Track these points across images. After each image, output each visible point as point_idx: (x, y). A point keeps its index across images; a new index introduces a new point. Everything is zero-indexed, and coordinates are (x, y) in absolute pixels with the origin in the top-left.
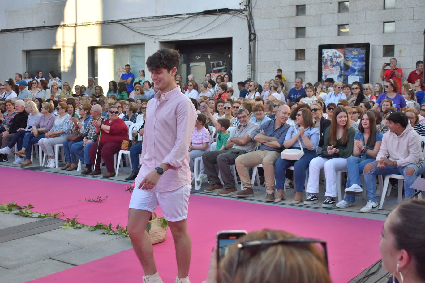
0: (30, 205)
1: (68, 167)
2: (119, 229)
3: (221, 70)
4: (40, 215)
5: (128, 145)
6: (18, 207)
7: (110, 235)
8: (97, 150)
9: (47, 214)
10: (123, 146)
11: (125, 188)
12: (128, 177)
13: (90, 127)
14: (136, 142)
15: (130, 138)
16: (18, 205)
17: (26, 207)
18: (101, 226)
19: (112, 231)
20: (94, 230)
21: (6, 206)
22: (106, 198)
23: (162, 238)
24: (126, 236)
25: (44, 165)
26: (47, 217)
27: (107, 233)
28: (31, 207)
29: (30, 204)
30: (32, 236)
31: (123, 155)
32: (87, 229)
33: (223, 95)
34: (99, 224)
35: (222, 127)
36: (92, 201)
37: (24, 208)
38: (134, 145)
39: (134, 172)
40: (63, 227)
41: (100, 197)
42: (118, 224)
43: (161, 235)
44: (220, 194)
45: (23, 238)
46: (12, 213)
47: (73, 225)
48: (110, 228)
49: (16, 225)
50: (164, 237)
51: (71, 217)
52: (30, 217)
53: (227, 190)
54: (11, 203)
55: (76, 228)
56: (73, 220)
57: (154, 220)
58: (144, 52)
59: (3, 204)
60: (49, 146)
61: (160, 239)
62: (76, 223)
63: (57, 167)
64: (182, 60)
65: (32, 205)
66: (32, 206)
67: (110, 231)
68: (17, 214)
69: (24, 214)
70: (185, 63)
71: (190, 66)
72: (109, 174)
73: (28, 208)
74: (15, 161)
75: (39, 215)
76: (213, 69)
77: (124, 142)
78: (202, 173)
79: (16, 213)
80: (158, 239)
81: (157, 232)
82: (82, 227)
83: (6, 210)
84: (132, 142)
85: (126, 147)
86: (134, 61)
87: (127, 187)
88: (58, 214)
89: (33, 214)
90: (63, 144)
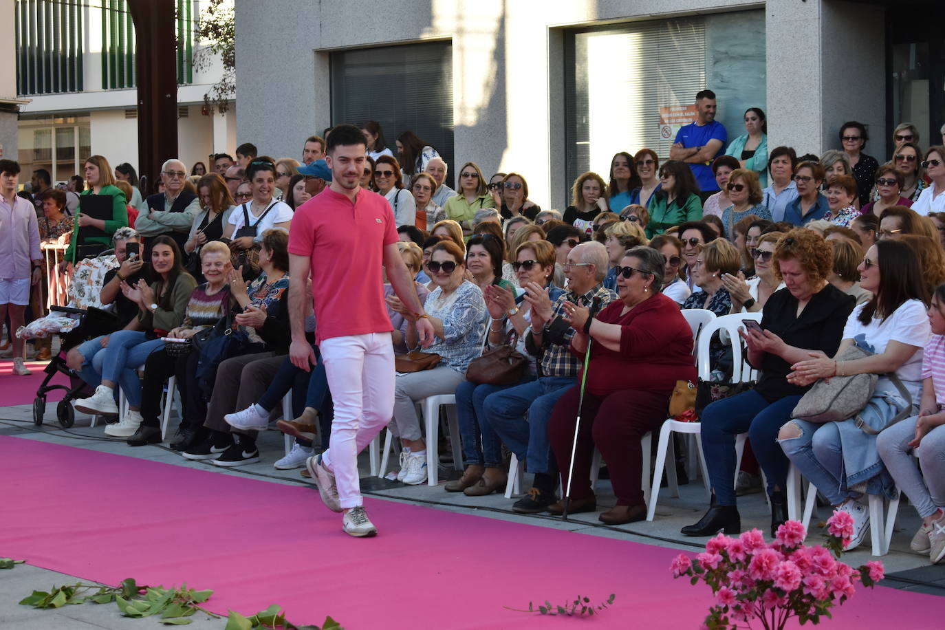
0: (329, 621)
1: (470, 483)
5: (693, 399)
6: (289, 626)
8: (579, 418)
10: (676, 404)
11: (675, 566)
12: (692, 521)
14: (722, 389)
15: (705, 372)
16: (288, 619)
17: (316, 629)
21: (244, 623)
22: (609, 602)
25: (386, 474)
29: (329, 618)
31: (676, 437)
36: (557, 611)
38: (716, 399)
39: (718, 503)
41: (586, 600)
54: (264, 612)
58: (764, 42)
59: (236, 615)
60: (405, 403)
63: (431, 482)
64: (912, 66)
66: (338, 624)
70: (922, 77)
72: (624, 509)
74: (285, 456)
77: (680, 390)
84: (712, 387)
85: (686, 409)
86: (725, 74)
87: (682, 563)
90: (454, 395)
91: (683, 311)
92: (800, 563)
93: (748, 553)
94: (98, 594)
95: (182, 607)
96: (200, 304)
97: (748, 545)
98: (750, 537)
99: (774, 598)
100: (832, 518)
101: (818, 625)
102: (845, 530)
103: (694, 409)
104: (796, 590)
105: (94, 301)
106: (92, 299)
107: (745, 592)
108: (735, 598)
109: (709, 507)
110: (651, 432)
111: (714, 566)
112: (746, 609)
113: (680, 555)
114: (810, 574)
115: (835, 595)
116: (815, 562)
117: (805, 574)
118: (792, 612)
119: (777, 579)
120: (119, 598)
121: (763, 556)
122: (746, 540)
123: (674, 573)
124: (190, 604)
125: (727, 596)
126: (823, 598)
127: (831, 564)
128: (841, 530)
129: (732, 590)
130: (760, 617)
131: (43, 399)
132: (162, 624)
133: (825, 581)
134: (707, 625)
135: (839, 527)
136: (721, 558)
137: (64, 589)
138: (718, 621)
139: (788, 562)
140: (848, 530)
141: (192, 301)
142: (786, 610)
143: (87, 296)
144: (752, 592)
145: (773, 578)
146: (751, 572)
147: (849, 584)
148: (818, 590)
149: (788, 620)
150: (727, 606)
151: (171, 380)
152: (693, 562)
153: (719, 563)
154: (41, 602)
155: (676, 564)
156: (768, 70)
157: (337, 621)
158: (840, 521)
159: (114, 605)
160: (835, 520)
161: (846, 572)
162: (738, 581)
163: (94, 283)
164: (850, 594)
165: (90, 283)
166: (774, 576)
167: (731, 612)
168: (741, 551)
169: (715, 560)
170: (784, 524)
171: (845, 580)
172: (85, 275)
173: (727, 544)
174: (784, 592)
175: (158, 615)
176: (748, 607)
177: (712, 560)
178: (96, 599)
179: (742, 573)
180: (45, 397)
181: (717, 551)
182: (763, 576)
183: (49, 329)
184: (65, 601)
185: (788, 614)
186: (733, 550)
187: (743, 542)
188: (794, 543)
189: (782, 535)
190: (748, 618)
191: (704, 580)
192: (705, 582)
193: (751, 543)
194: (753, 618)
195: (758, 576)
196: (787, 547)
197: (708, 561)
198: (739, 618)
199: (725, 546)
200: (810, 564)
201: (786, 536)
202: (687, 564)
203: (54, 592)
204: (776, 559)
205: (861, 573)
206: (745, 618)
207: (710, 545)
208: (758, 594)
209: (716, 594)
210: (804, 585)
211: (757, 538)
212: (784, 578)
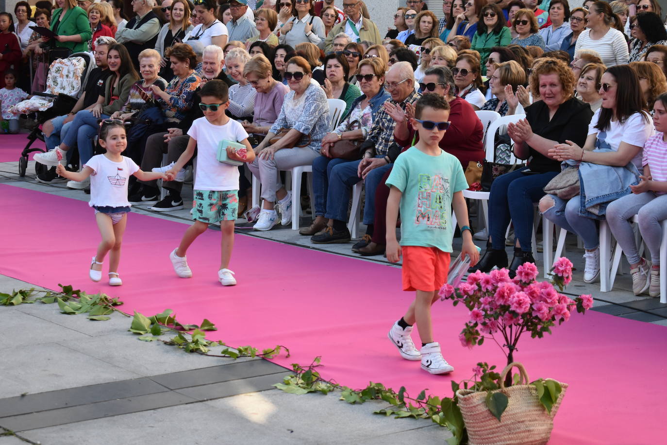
0: (206, 322)
2: (424, 405)
4: (227, 349)
5: (480, 175)
6: (177, 324)
7: (398, 418)
9: (246, 349)
13: (383, 124)
16: (178, 320)
17: (197, 327)
18: (379, 391)
19: (405, 409)
20: (358, 400)
21: (146, 322)
23: (537, 438)
24: (441, 425)
26: (244, 356)
27: (393, 413)
28: (209, 328)
29: (205, 320)
30: (201, 403)
31: (470, 202)
32: (342, 398)
34: (373, 385)
37: (190, 330)
38: (496, 175)
40: (279, 385)
42: (422, 390)
43: (533, 430)
45: (176, 407)
46: (158, 340)
47: (308, 384)
48: (401, 398)
49: (163, 372)
50: (543, 435)
51: (305, 363)
52: (203, 354)
54: (161, 314)
55: (315, 392)
56: (307, 369)
57: (519, 386)
59: (140, 315)
61: (531, 439)
62: (314, 379)
63: (295, 226)
66: (213, 325)
67: (400, 407)
68: (171, 344)
69: (188, 344)
73: (197, 330)
75: (224, 348)
77: (471, 168)
79: (168, 340)
80: (526, 440)
81: (523, 422)
82: (330, 391)
83: (147, 333)
84: (493, 166)
85: (475, 182)
87: (447, 290)
88: (274, 351)
89: (210, 346)
90: (311, 166)
92: (532, 294)
93: (495, 285)
94: (45, 297)
95: (104, 308)
97: (496, 279)
98: (497, 274)
99: (511, 318)
101: (542, 338)
102: (566, 271)
103: (480, 182)
104: (526, 313)
105: (64, 90)
106: (64, 88)
107: (492, 313)
108: (483, 317)
111: (471, 293)
112: (491, 325)
114: (538, 302)
115: (556, 317)
116: (542, 293)
117: (534, 302)
118: (525, 328)
119: (513, 304)
120: (60, 300)
121: (505, 288)
122: (494, 276)
124: (110, 306)
125: (477, 315)
126: (547, 319)
127: (554, 295)
128: (563, 271)
129: (481, 311)
130: (502, 331)
131: (26, 158)
132: (88, 320)
133: (549, 308)
134: (465, 335)
135: (561, 269)
136: (476, 288)
137: (22, 292)
138: (470, 332)
139: (521, 293)
140: (567, 271)
141: (132, 91)
142: (521, 328)
143: (59, 85)
144: (496, 313)
145: (510, 304)
146: (496, 298)
147: (566, 310)
148: (543, 313)
149: (522, 334)
150: (476, 322)
152: (455, 289)
153: (475, 291)
154: (5, 300)
155: (443, 291)
157: (212, 322)
158: (562, 265)
159: (56, 304)
160: (559, 264)
161: (565, 301)
162: (486, 304)
163: (65, 77)
164: (567, 318)
165: (62, 76)
166: (511, 302)
167: (479, 327)
168: (490, 284)
169: (472, 289)
170: (522, 265)
171: (564, 307)
172: (59, 70)
173: (481, 278)
174: (517, 314)
175: (86, 314)
177: (470, 289)
178: (43, 300)
179: (490, 299)
180: (27, 156)
181: (475, 283)
182: (505, 302)
183: (31, 108)
184: (21, 301)
185: (522, 329)
186: (484, 282)
187: (492, 277)
188: (528, 279)
189: (521, 273)
190: (492, 332)
191: (465, 303)
192: (464, 305)
193: (498, 277)
194: (496, 332)
195: (501, 302)
196: (524, 281)
197: (466, 289)
198: (485, 332)
199: (479, 280)
200: (539, 295)
201: (523, 274)
202: (451, 291)
203: (14, 294)
204: (515, 290)
205: (577, 303)
206: (491, 331)
207: (470, 278)
208: (500, 314)
209: (470, 313)
210: (533, 310)
211: (502, 275)
212: (517, 304)
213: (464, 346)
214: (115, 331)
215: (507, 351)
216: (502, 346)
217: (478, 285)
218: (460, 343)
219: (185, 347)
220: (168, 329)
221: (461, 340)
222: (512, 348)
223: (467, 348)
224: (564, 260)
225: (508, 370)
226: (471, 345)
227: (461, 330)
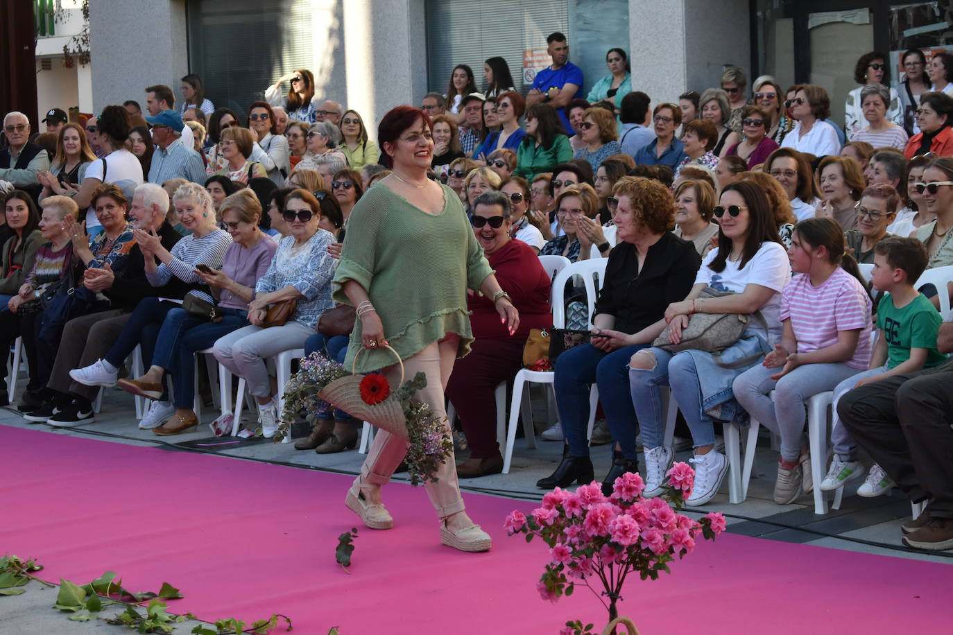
0: (166, 587)
1: (321, 440)
3: (933, 36)
4: (200, 626)
5: (546, 347)
6: (125, 593)
9: (228, 623)
10: (529, 353)
11: (509, 524)
12: (548, 473)
14: (578, 336)
16: (125, 586)
17: (153, 595)
21: (77, 592)
25: (239, 431)
28: (171, 595)
29: (165, 584)
31: (530, 387)
33: (940, 137)
35: (893, 268)
37: (144, 600)
38: (569, 347)
39: (570, 453)
44: (912, 543)
46: (98, 619)
53: (942, 527)
54: (99, 580)
59: (69, 584)
63: (285, 438)
64: (776, 5)
65: (174, 586)
66: (176, 590)
68: (118, 622)
69: (141, 621)
70: (786, 16)
71: (809, 27)
72: (478, 461)
73: (156, 600)
75: (195, 624)
76: (901, 34)
77: (533, 339)
78: (844, 458)
79: (113, 617)
83: (81, 609)
84: (565, 334)
85: (540, 359)
86: (588, 16)
87: (516, 520)
88: (268, 623)
89: (175, 622)
90: (303, 350)
91: (541, 258)
92: (637, 517)
93: (584, 508)
95: (16, 576)
96: (46, 260)
97: (585, 499)
98: (587, 491)
99: (611, 554)
100: (672, 469)
101: (657, 579)
102: (685, 482)
103: (547, 358)
104: (634, 545)
107: (583, 548)
108: (570, 555)
109: (562, 458)
110: (505, 382)
111: (550, 522)
112: (583, 565)
113: (514, 512)
114: (648, 528)
115: (675, 548)
116: (654, 515)
117: (643, 528)
118: (631, 567)
119: (615, 533)
121: (598, 511)
122: (583, 495)
123: (508, 530)
124: (24, 573)
125: (561, 553)
126: (662, 552)
127: (671, 517)
128: (681, 483)
129: (567, 547)
130: (599, 573)
133: (664, 535)
134: (545, 582)
135: (678, 479)
136: (557, 513)
138: (554, 579)
139: (626, 516)
141: (39, 258)
142: (625, 566)
144: (588, 548)
145: (610, 533)
146: (587, 527)
147: (688, 537)
148: (656, 544)
149: (627, 575)
150: (562, 563)
151: (18, 341)
152: (528, 518)
153: (555, 518)
155: (510, 522)
156: (631, 10)
158: (680, 473)
160: (675, 472)
161: (686, 525)
162: (574, 537)
164: (690, 548)
166: (612, 530)
168: (577, 506)
169: (551, 516)
170: (622, 477)
171: (685, 532)
173: (564, 499)
174: (622, 547)
176: (585, 564)
177: (548, 516)
179: (578, 529)
181: (554, 506)
182: (600, 532)
185: (627, 569)
186: (570, 505)
187: (579, 496)
188: (632, 496)
189: (620, 488)
190: (585, 575)
191: (542, 536)
192: (542, 538)
193: (588, 497)
194: (591, 575)
195: (594, 532)
196: (625, 500)
197: (543, 517)
198: (575, 576)
199: (562, 501)
200: (647, 517)
201: (624, 489)
202: (522, 521)
204: (612, 513)
205: (703, 525)
206: (583, 575)
207: (546, 500)
208: (595, 549)
209: (551, 551)
210: (642, 540)
211: (593, 493)
212: (621, 532)
213: (545, 598)
214: (34, 608)
215: (608, 601)
216: (600, 594)
217: (560, 509)
218: (539, 594)
219: (137, 626)
220: (110, 602)
221: (540, 589)
222: (614, 596)
223: (549, 601)
224: (683, 466)
225: (611, 629)
226: (555, 596)
227: (540, 577)
